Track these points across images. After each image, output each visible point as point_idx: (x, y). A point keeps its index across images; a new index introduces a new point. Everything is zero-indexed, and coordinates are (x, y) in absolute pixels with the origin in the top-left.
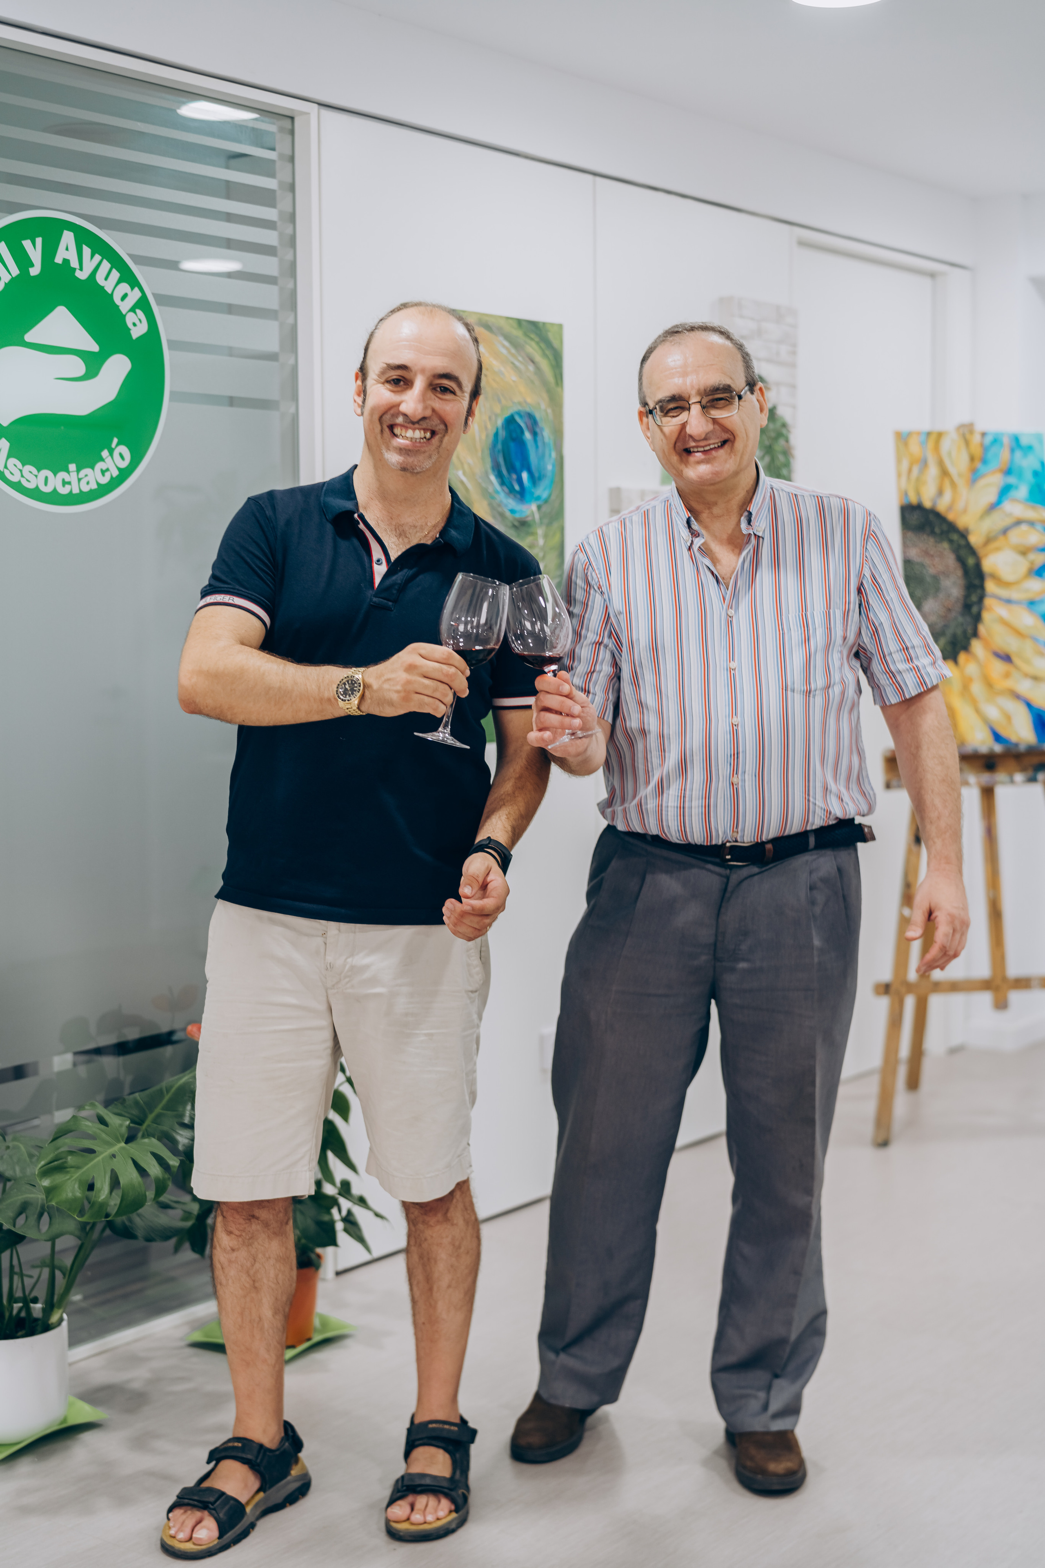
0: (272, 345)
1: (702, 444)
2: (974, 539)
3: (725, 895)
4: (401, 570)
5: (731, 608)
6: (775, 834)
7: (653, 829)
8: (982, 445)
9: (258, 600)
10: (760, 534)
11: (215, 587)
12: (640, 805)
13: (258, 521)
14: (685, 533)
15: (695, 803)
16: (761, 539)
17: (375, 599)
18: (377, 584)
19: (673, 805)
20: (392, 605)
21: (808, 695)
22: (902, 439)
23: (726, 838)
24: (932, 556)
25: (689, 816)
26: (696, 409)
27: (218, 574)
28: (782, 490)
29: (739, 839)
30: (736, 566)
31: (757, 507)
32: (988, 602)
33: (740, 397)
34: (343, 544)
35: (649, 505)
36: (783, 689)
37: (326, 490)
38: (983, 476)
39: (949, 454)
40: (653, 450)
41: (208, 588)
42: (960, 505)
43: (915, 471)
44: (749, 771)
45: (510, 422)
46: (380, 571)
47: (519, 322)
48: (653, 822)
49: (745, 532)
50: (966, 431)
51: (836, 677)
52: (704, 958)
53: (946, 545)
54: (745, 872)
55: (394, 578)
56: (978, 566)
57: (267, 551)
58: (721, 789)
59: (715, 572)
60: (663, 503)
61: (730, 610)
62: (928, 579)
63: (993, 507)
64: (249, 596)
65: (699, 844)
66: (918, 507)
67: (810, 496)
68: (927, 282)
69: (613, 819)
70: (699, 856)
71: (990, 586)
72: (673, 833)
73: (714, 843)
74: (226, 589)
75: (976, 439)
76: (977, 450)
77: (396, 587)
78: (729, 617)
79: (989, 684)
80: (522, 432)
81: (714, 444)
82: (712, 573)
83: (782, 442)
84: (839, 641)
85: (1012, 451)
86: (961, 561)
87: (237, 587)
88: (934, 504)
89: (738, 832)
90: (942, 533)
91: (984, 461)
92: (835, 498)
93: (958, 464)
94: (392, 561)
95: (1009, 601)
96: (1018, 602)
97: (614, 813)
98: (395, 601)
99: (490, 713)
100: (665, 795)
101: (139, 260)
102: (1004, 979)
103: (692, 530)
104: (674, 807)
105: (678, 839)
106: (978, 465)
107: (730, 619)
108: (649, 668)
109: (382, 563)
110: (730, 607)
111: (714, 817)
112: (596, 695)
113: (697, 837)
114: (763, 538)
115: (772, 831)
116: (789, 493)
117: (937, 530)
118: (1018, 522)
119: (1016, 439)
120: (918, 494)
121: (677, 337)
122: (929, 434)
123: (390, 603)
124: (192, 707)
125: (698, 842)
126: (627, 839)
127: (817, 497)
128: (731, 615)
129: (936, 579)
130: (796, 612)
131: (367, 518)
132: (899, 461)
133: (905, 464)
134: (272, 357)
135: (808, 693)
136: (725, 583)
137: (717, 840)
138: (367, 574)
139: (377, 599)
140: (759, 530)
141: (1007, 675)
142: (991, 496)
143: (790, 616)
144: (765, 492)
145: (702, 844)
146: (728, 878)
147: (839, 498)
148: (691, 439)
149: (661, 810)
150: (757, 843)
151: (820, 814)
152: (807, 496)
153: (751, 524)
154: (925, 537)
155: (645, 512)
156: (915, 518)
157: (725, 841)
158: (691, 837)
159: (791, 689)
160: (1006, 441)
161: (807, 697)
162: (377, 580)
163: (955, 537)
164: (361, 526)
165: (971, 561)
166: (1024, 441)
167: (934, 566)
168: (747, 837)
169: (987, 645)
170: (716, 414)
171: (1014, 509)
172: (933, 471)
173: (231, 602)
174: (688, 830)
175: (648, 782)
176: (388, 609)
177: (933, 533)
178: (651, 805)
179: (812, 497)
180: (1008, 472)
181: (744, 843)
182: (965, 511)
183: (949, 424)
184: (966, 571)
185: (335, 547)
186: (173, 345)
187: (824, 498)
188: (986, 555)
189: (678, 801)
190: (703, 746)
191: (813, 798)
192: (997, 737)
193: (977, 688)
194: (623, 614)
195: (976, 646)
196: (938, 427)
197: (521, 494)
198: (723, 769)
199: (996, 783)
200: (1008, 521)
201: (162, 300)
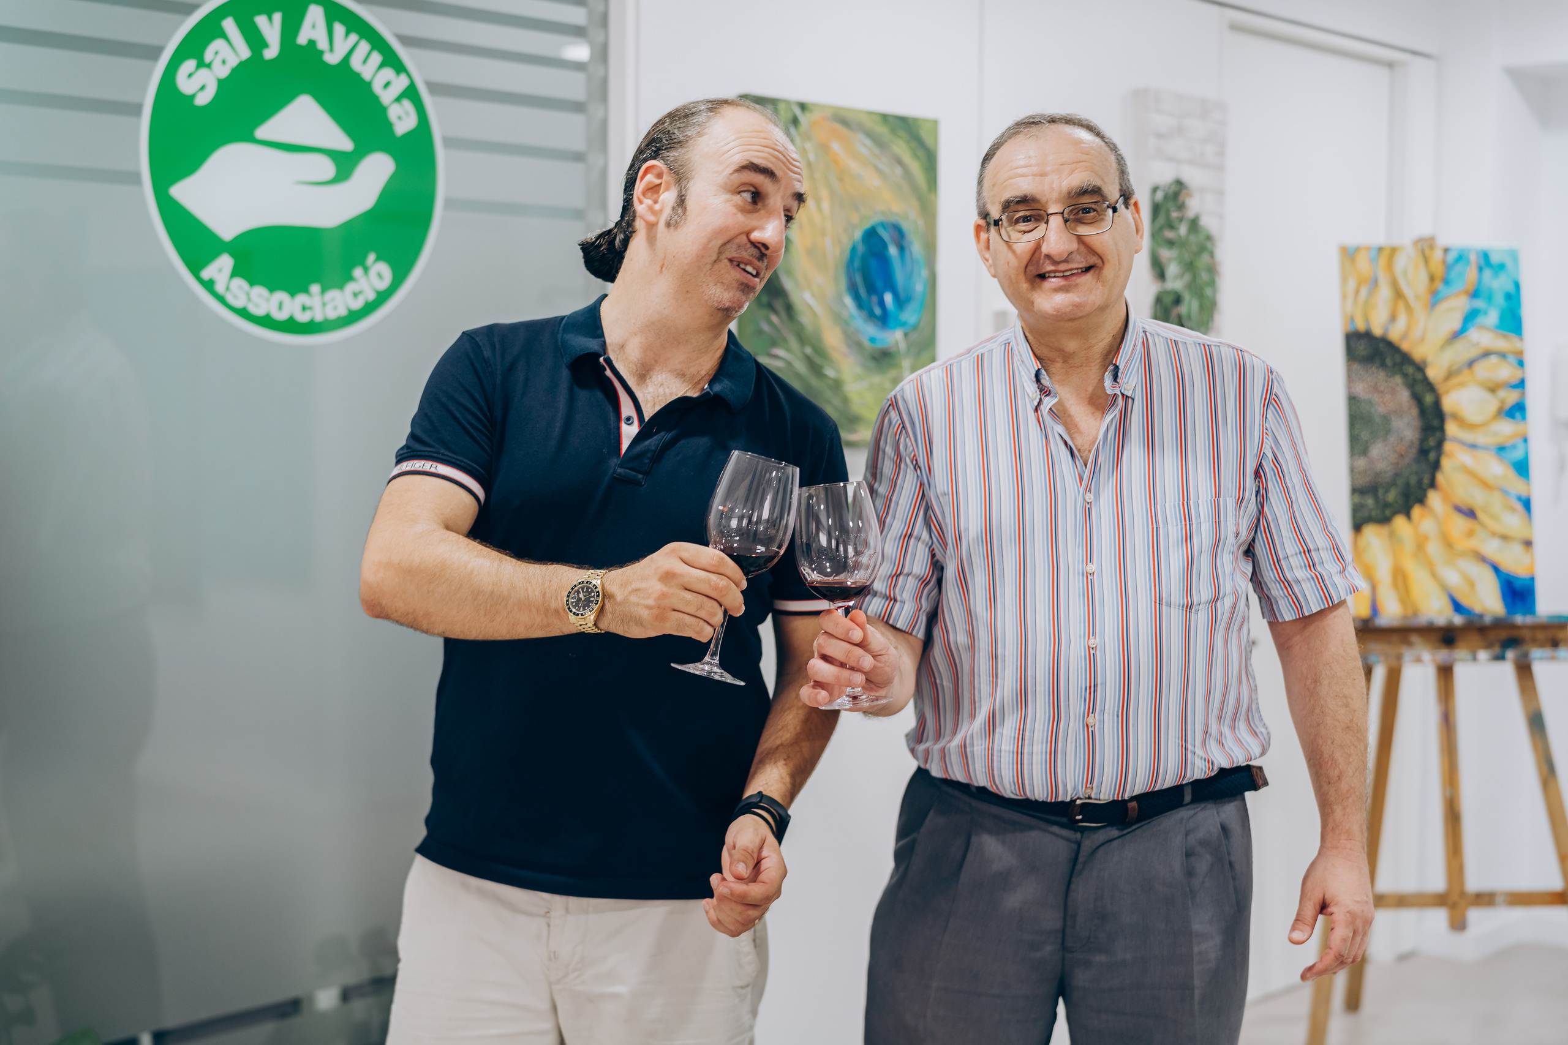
0: (578, 144)
1: (1062, 267)
2: (1433, 373)
3: (1074, 865)
4: (657, 433)
5: (1090, 491)
6: (1142, 790)
7: (980, 780)
8: (1444, 262)
9: (470, 468)
10: (1129, 394)
11: (414, 451)
12: (963, 746)
13: (472, 365)
14: (1031, 389)
15: (1037, 748)
16: (1130, 400)
17: (619, 470)
18: (623, 451)
19: (1007, 748)
20: (643, 478)
21: (1188, 610)
22: (1349, 255)
23: (1076, 794)
24: (1382, 392)
25: (1028, 764)
26: (1055, 222)
27: (418, 433)
28: (1158, 335)
29: (1093, 796)
30: (1097, 434)
31: (1125, 359)
32: (1448, 446)
33: (1115, 210)
34: (582, 395)
35: (983, 348)
36: (1155, 602)
37: (565, 325)
38: (1445, 298)
39: (1405, 273)
40: (994, 276)
41: (405, 451)
42: (1417, 333)
43: (1364, 292)
44: (1109, 709)
45: (871, 235)
46: (629, 432)
47: (885, 118)
48: (980, 769)
49: (1109, 391)
50: (1425, 246)
51: (1227, 586)
52: (1049, 948)
53: (1398, 380)
54: (1101, 836)
55: (647, 443)
56: (1437, 405)
57: (482, 403)
58: (1073, 730)
59: (1070, 442)
60: (1003, 346)
61: (1088, 494)
62: (1377, 420)
63: (1456, 336)
64: (458, 462)
65: (1041, 800)
66: (1367, 335)
67: (1195, 343)
68: (1384, 72)
69: (926, 761)
70: (1040, 815)
71: (1451, 428)
72: (1007, 786)
73: (1060, 799)
74: (427, 454)
75: (1438, 255)
76: (1438, 270)
77: (649, 455)
78: (1087, 504)
79: (1448, 543)
80: (885, 245)
81: (1077, 269)
82: (1066, 443)
83: (1205, 258)
84: (1231, 538)
85: (1480, 269)
86: (1417, 398)
87: (442, 451)
88: (1386, 330)
89: (1092, 788)
90: (1395, 365)
91: (1446, 281)
92: (1227, 349)
93: (1415, 284)
94: (646, 421)
95: (1473, 446)
96: (1485, 448)
97: (927, 752)
98: (646, 474)
99: (770, 617)
100: (997, 735)
101: (407, 41)
102: (1463, 894)
103: (1041, 386)
104: (1009, 752)
105: (1012, 793)
106: (1439, 285)
107: (1087, 506)
108: (981, 566)
109: (632, 423)
110: (1088, 489)
111: (1062, 768)
112: (904, 603)
113: (1039, 791)
114: (1133, 399)
115: (1139, 784)
116: (1167, 338)
117: (1389, 362)
118: (1487, 354)
119: (1485, 256)
120: (1367, 319)
121: (1034, 129)
122: (1380, 249)
123: (640, 476)
124: (377, 610)
125: (1040, 798)
126: (945, 788)
127: (1204, 345)
128: (1089, 501)
129: (1386, 419)
130: (1175, 501)
131: (615, 363)
132: (1344, 280)
133: (1352, 284)
134: (579, 157)
135: (1189, 607)
136: (1081, 457)
137: (1065, 796)
138: (612, 437)
139: (624, 470)
140: (1128, 388)
141: (1470, 534)
142: (1455, 324)
143: (1167, 505)
144: (1136, 339)
145: (1045, 800)
146: (1079, 844)
147: (1233, 348)
148: (1048, 262)
149: (992, 755)
150: (1117, 801)
151: (1200, 766)
152: (1190, 344)
153: (1118, 381)
154: (1374, 369)
155: (978, 356)
156: (1362, 348)
157: (1075, 798)
158: (1030, 791)
159: (1166, 603)
160: (1473, 258)
161: (1188, 613)
162: (625, 445)
163: (1410, 370)
164: (608, 373)
165: (1429, 399)
166: (1495, 259)
167: (1384, 404)
168: (1105, 793)
169: (1446, 498)
170: (1083, 230)
171: (1481, 337)
172: (1385, 292)
173: (433, 470)
174: (1026, 782)
175: (973, 716)
176: (638, 484)
177: (1383, 365)
178: (978, 749)
179: (1197, 345)
180: (1474, 294)
181: (1099, 800)
182: (1422, 340)
183: (1405, 239)
184: (1423, 411)
185: (572, 399)
186: (449, 142)
187: (1213, 347)
188: (1447, 392)
189: (1014, 744)
190: (1049, 673)
191: (1192, 745)
192: (1458, 607)
193: (1434, 549)
194: (948, 494)
195: (1434, 498)
196: (1395, 241)
197: (884, 320)
198: (1075, 705)
199: (1455, 660)
200: (1474, 353)
201: (435, 88)
